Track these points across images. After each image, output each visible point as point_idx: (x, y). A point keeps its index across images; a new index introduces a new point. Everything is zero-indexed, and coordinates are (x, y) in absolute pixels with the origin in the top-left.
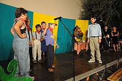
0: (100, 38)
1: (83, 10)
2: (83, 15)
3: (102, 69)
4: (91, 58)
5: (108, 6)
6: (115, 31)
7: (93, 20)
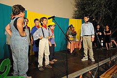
0: (93, 37)
1: (76, 9)
2: (76, 14)
5: (100, 6)
6: (108, 30)
7: (86, 19)
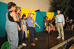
1: (50, 6)
3: (65, 43)
4: (59, 36)
